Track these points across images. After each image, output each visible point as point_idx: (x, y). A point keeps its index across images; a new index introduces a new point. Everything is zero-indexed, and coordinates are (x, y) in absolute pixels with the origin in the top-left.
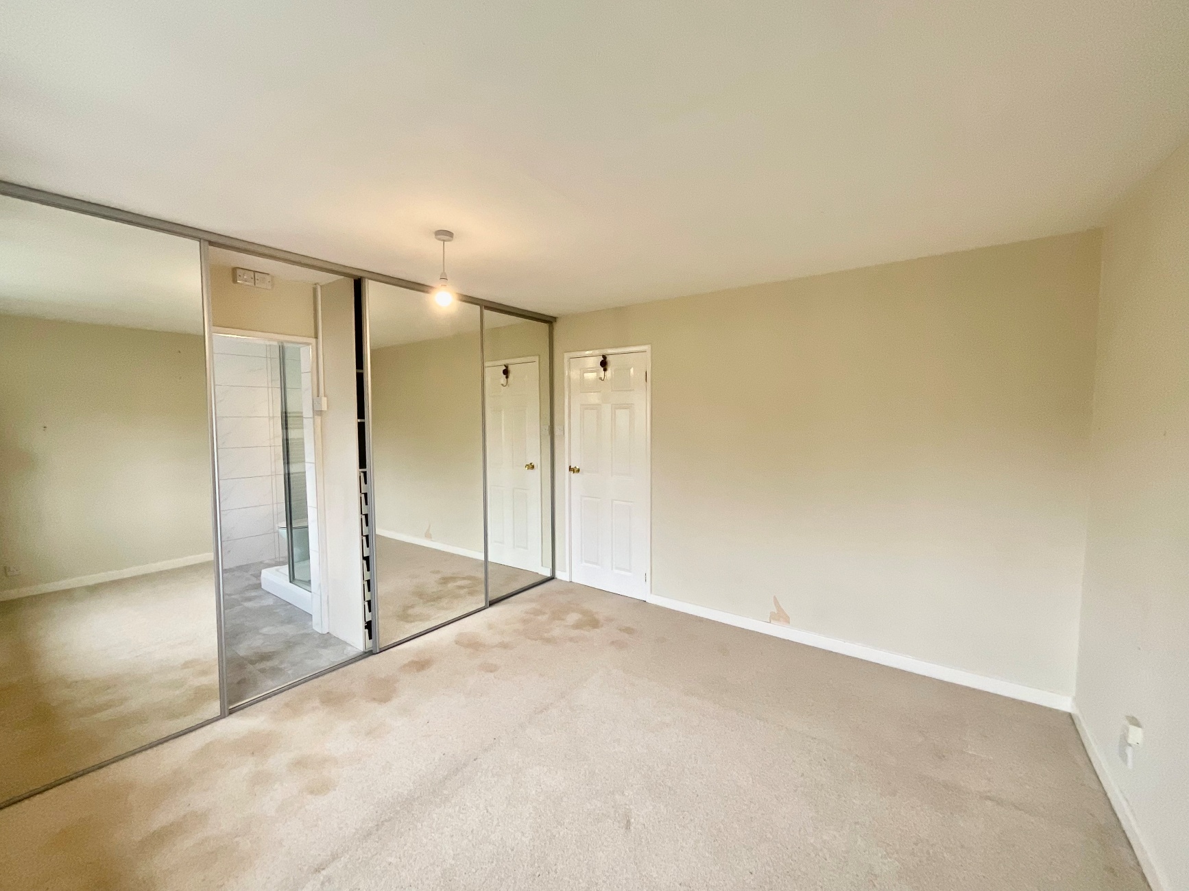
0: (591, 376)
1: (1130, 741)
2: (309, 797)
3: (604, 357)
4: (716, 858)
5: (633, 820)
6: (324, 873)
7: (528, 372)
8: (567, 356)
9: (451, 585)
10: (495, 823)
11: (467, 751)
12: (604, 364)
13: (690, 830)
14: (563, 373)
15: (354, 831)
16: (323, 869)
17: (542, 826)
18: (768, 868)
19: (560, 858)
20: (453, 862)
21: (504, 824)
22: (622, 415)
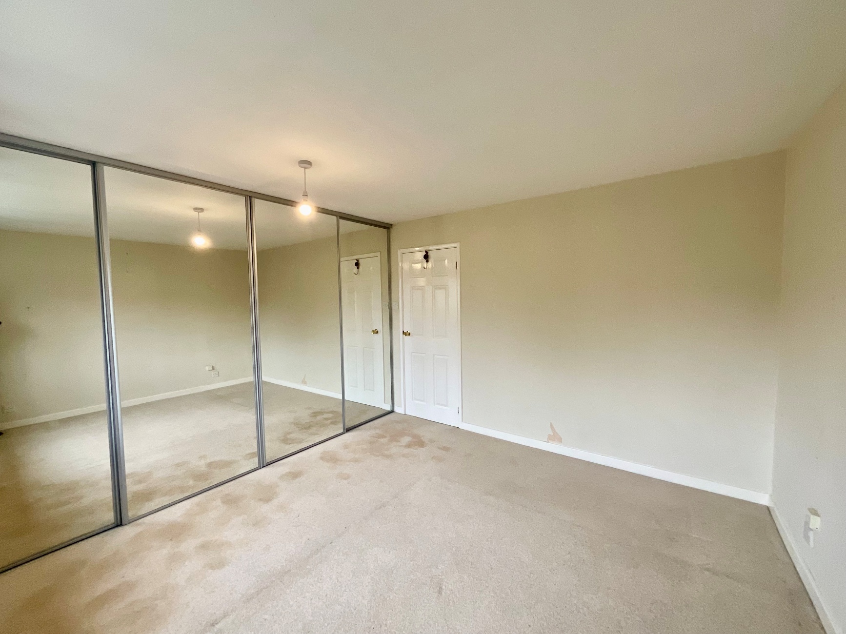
0: (418, 266)
1: (811, 527)
2: (210, 571)
3: (427, 252)
4: (504, 615)
5: (444, 587)
6: (217, 626)
7: (372, 264)
8: (400, 252)
9: (319, 418)
10: (343, 589)
11: (325, 537)
12: (426, 257)
13: (486, 594)
14: (398, 265)
15: (240, 595)
16: (217, 624)
17: (378, 592)
18: (542, 622)
19: (390, 615)
20: (312, 618)
21: (350, 590)
22: (440, 294)
